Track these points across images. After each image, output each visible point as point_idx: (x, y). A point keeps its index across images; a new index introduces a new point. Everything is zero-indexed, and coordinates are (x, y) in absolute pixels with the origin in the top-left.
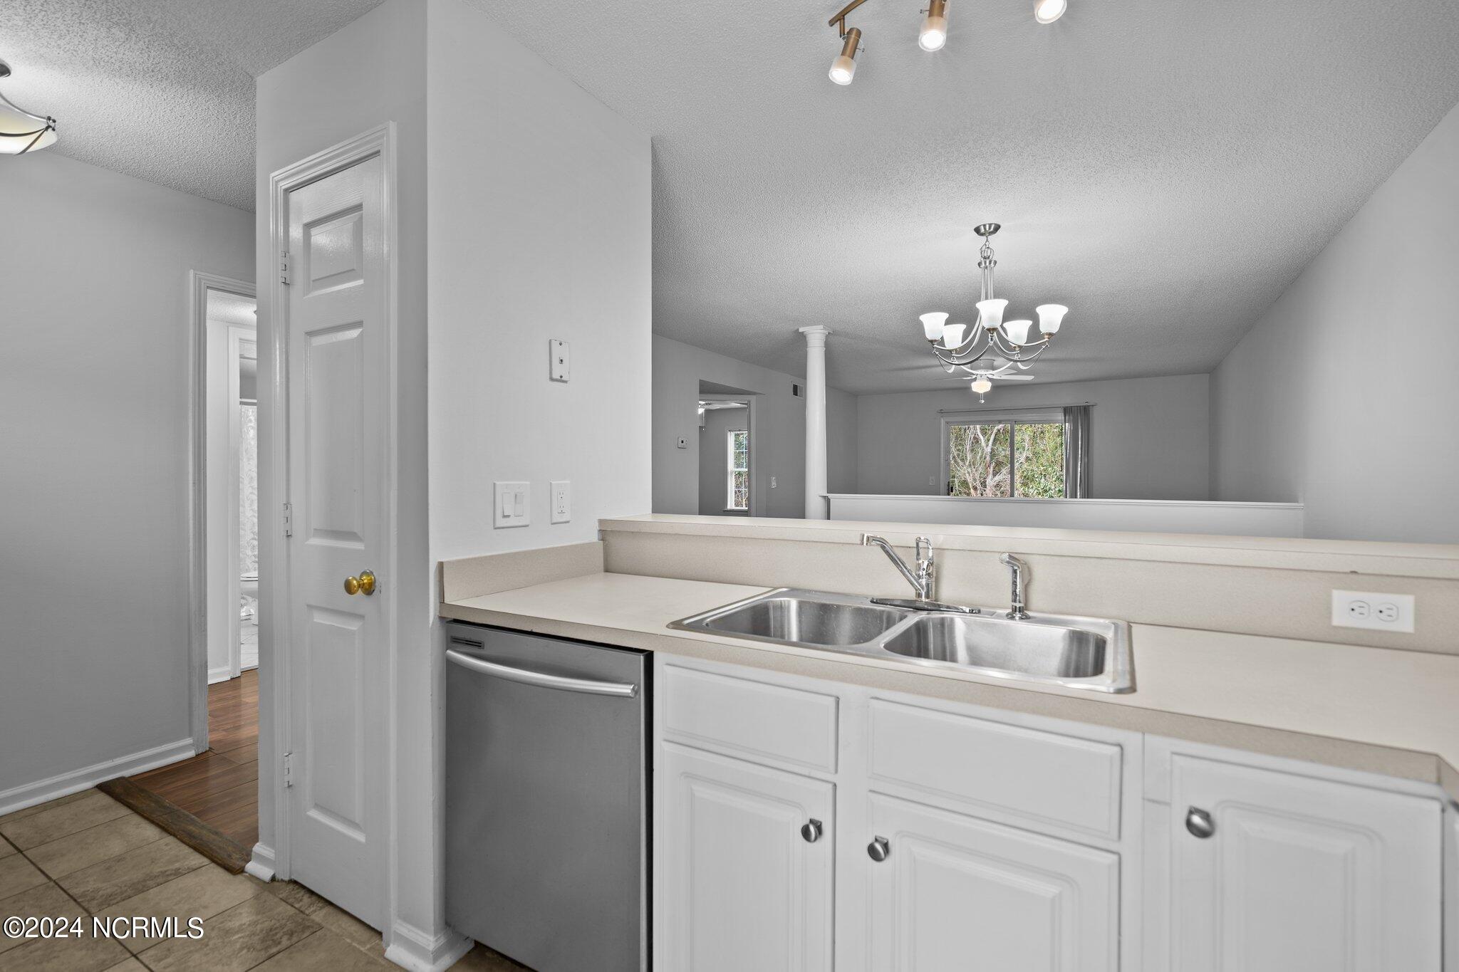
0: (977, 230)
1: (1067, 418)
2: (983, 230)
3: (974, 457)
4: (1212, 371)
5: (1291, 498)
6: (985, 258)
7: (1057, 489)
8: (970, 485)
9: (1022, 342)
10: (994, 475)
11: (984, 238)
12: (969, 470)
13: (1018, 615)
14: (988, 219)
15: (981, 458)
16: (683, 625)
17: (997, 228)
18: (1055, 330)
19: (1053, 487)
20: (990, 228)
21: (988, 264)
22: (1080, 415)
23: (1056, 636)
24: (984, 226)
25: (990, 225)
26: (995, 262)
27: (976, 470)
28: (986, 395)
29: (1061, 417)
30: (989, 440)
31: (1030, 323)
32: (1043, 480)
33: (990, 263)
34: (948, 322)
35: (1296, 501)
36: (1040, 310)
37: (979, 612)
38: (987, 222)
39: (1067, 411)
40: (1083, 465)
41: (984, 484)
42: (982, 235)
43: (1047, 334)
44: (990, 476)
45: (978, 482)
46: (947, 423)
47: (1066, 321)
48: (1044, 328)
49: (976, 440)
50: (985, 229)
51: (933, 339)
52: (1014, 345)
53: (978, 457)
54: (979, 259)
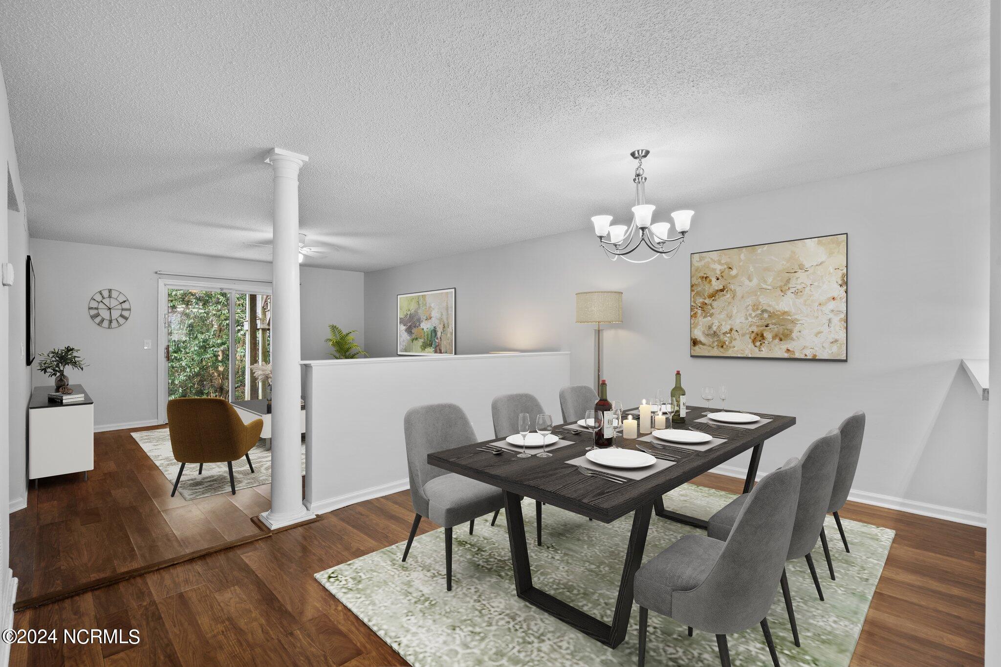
0: (633, 155)
2: (637, 155)
6: (638, 175)
9: (665, 237)
11: (638, 160)
14: (640, 146)
17: (647, 152)
20: (642, 153)
21: (640, 180)
24: (638, 151)
25: (642, 151)
26: (646, 179)
33: (642, 178)
34: (613, 223)
36: (674, 215)
38: (640, 148)
42: (636, 158)
43: (680, 231)
50: (639, 154)
51: (602, 235)
54: (634, 176)
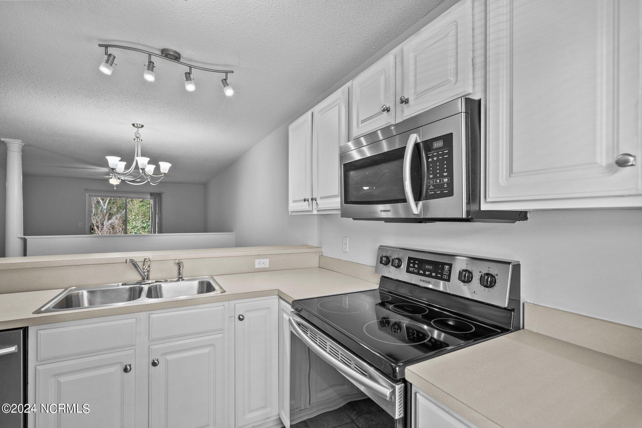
0: (134, 125)
1: (152, 197)
2: (136, 125)
3: (97, 211)
4: (205, 185)
5: (231, 231)
6: (137, 137)
7: (141, 226)
8: (95, 225)
9: (151, 173)
10: (108, 220)
11: (136, 128)
12: (94, 217)
13: (181, 280)
14: (139, 122)
15: (101, 211)
16: (42, 311)
17: (142, 126)
18: (166, 172)
19: (139, 225)
20: (139, 125)
21: (138, 140)
22: (157, 196)
23: (196, 284)
24: (137, 124)
26: (142, 140)
27: (98, 218)
28: (117, 186)
29: (149, 196)
30: (105, 202)
31: (154, 166)
32: (134, 222)
34: (120, 161)
35: (233, 232)
36: (160, 163)
37: (167, 281)
38: (138, 123)
39: (152, 194)
40: (159, 218)
41: (103, 225)
43: (163, 173)
44: (106, 220)
45: (99, 223)
46: (90, 195)
47: (170, 169)
48: (162, 171)
49: (98, 202)
50: (137, 125)
51: (113, 168)
52: (148, 174)
53: (99, 211)
54: (135, 137)
